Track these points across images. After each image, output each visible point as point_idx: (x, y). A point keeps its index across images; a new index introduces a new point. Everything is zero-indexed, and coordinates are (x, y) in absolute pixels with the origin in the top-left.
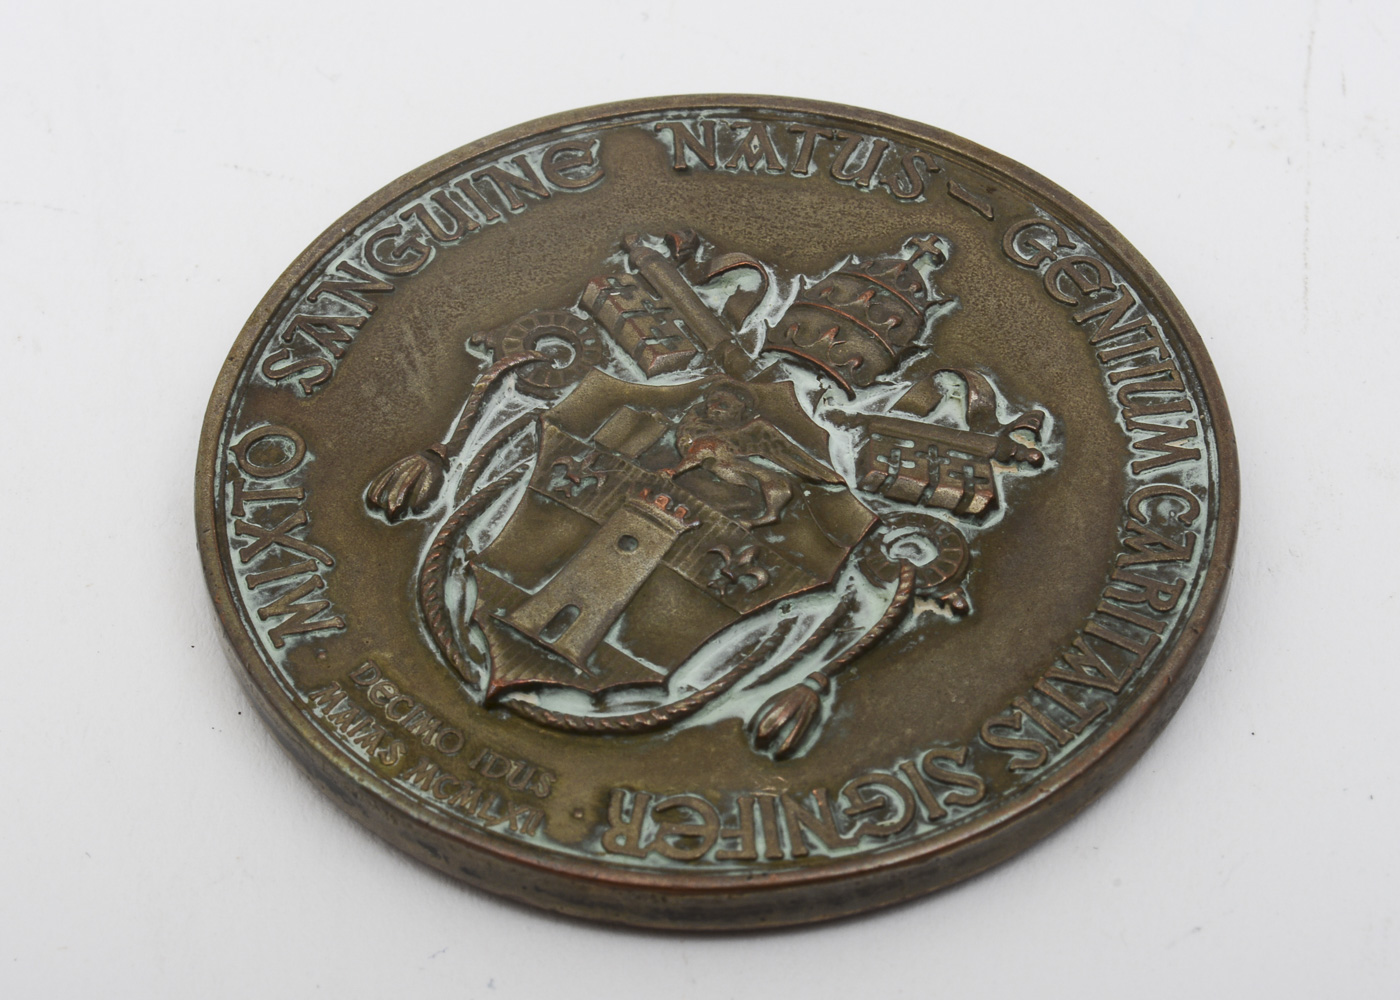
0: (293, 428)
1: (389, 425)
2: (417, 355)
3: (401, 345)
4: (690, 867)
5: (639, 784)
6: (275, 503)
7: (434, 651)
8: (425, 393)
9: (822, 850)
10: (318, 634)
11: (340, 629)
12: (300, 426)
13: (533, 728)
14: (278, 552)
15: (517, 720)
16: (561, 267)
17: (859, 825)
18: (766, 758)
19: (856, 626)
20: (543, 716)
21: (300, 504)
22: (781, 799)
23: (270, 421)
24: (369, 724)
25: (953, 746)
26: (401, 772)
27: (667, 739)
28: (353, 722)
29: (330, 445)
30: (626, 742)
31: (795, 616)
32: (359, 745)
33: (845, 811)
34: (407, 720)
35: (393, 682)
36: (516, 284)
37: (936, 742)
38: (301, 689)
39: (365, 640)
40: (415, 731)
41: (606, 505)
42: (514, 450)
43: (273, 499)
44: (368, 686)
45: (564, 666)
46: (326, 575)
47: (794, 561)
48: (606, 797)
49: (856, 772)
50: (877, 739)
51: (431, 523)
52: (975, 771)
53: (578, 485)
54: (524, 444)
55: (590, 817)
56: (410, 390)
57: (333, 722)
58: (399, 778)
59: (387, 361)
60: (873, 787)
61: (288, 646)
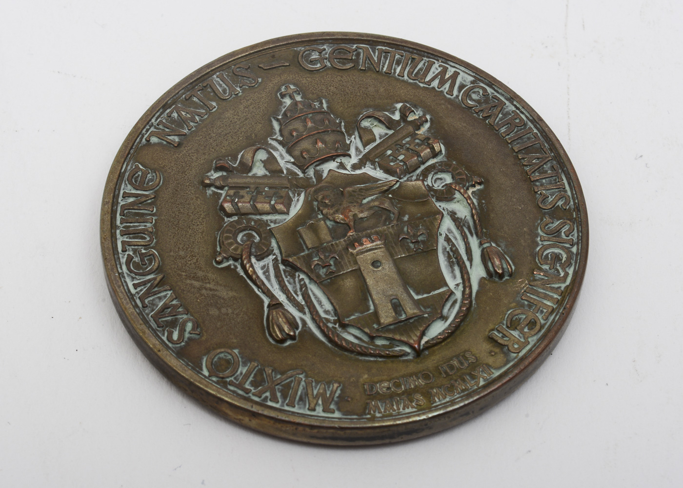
0: (214, 349)
1: (240, 315)
2: (208, 285)
3: (198, 288)
4: (543, 331)
5: (491, 326)
6: (252, 375)
7: (375, 359)
8: (231, 294)
9: (563, 286)
10: (337, 395)
11: (340, 386)
12: (215, 346)
13: (439, 346)
14: (280, 387)
15: (431, 350)
16: (198, 212)
17: (559, 268)
18: (506, 279)
19: (463, 218)
20: (439, 339)
21: (260, 367)
22: (531, 285)
23: (205, 355)
24: (398, 400)
25: (542, 220)
26: (430, 401)
27: (476, 306)
28: (393, 405)
29: (235, 341)
30: (468, 320)
31: (445, 234)
32: (406, 409)
33: (550, 269)
34: (405, 386)
35: (381, 381)
36: (195, 232)
37: (536, 224)
38: (362, 415)
39: (352, 380)
40: (413, 386)
41: (349, 262)
42: (288, 279)
43: (250, 375)
44: (377, 391)
45: (419, 319)
46: (306, 376)
47: (421, 218)
48: (491, 340)
49: (534, 255)
50: (522, 241)
51: (306, 327)
52: (558, 220)
53: (330, 265)
54: (287, 274)
55: (497, 350)
56: (226, 297)
57: (388, 412)
58: (432, 404)
59: (203, 297)
60: (544, 254)
61: (335, 409)
